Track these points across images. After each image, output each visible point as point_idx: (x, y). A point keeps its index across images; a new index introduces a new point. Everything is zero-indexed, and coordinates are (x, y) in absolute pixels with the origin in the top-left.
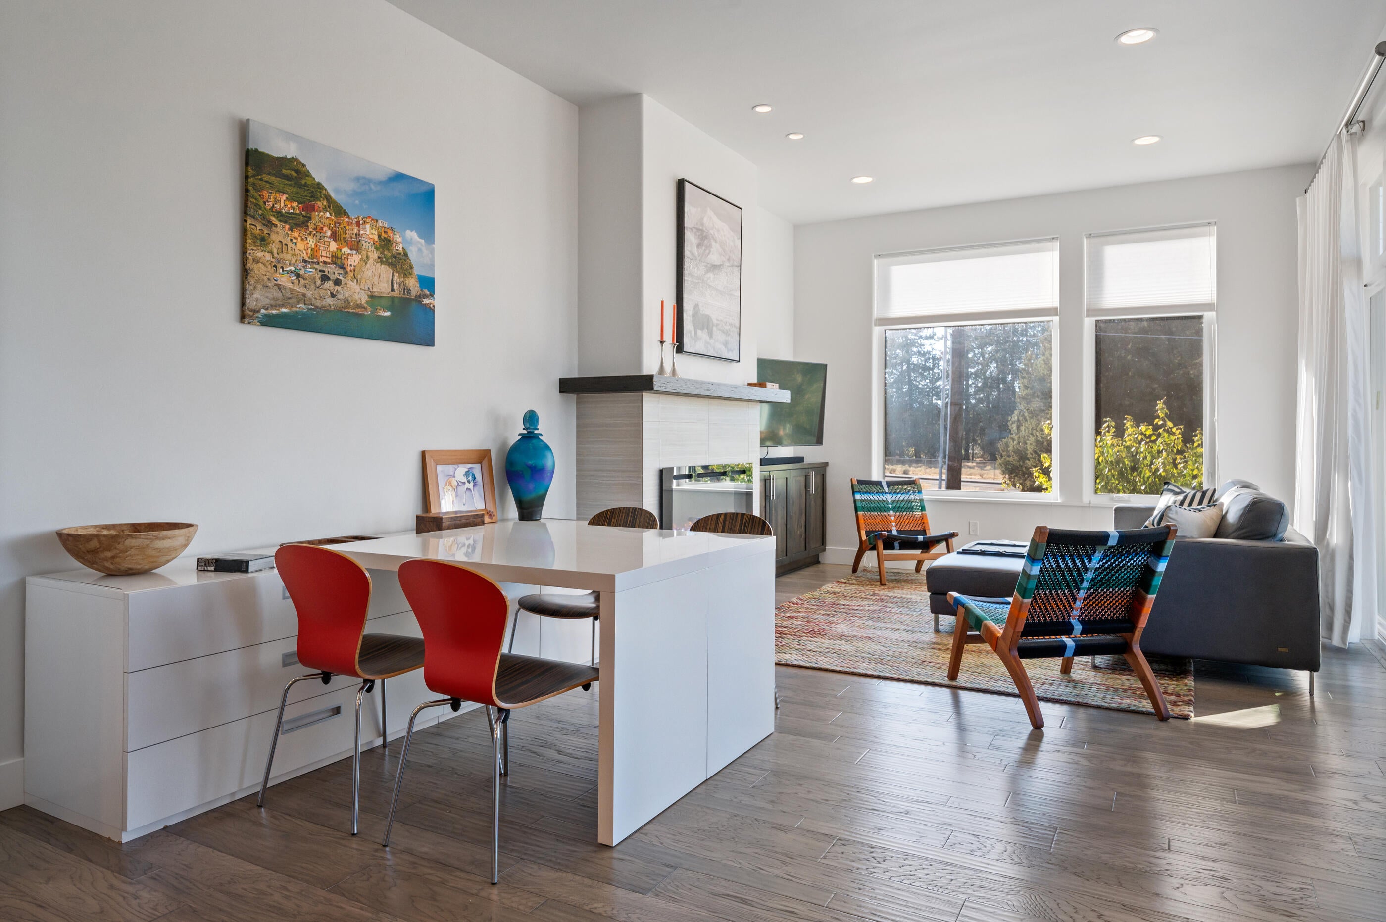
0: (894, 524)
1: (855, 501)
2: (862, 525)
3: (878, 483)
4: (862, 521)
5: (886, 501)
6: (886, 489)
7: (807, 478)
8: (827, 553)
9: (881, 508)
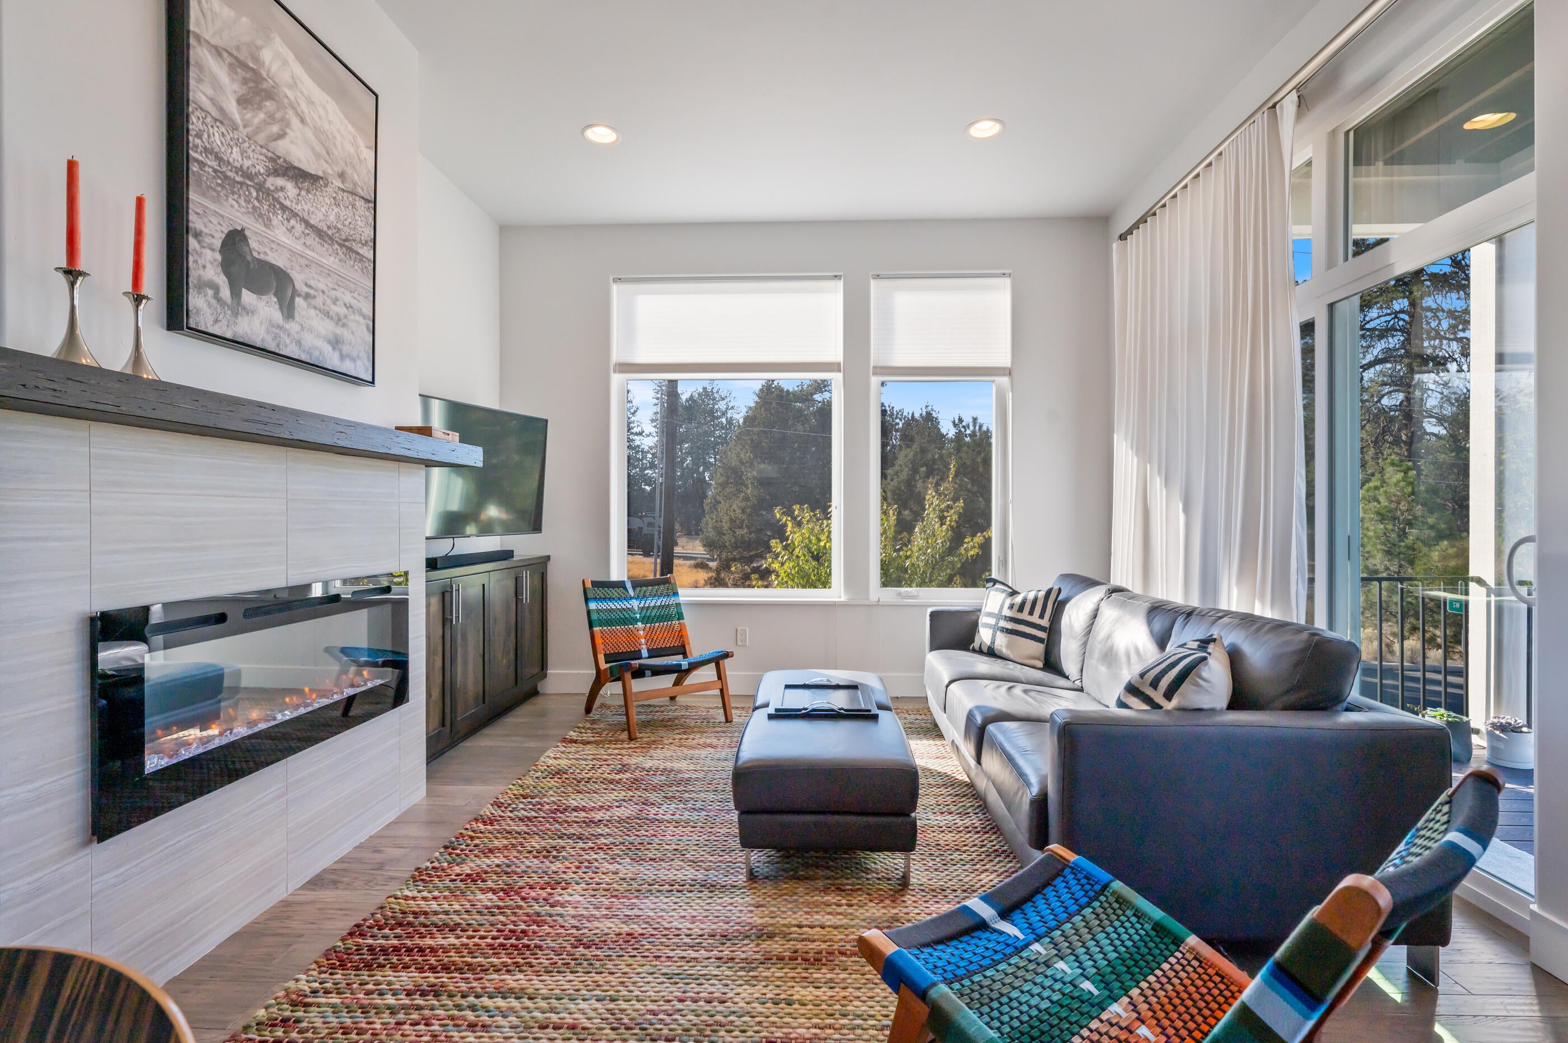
0: (643, 641)
1: (589, 612)
2: (600, 647)
3: (621, 585)
4: (599, 641)
5: (631, 610)
6: (631, 592)
7: (517, 580)
8: (549, 679)
9: (626, 619)
